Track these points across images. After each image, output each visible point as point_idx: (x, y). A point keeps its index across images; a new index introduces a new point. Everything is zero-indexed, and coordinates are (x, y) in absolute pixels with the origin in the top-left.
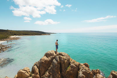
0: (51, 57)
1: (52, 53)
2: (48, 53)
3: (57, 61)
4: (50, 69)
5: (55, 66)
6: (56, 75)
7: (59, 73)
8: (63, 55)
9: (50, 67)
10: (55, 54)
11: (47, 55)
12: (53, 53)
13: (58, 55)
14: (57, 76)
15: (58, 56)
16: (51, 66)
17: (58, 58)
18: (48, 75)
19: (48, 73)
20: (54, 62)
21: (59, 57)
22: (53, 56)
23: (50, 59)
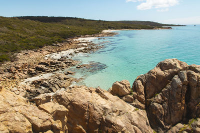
0: (170, 70)
1: (173, 63)
2: (166, 62)
3: (182, 79)
4: (166, 91)
5: (176, 89)
6: (176, 103)
7: (184, 102)
8: (196, 71)
9: (165, 87)
10: (178, 66)
11: (162, 66)
12: (176, 64)
13: (185, 69)
14: (177, 107)
15: (185, 72)
16: (169, 86)
17: (186, 75)
18: (159, 100)
19: (160, 97)
20: (174, 81)
21: (188, 74)
22: (175, 70)
23: (167, 73)
